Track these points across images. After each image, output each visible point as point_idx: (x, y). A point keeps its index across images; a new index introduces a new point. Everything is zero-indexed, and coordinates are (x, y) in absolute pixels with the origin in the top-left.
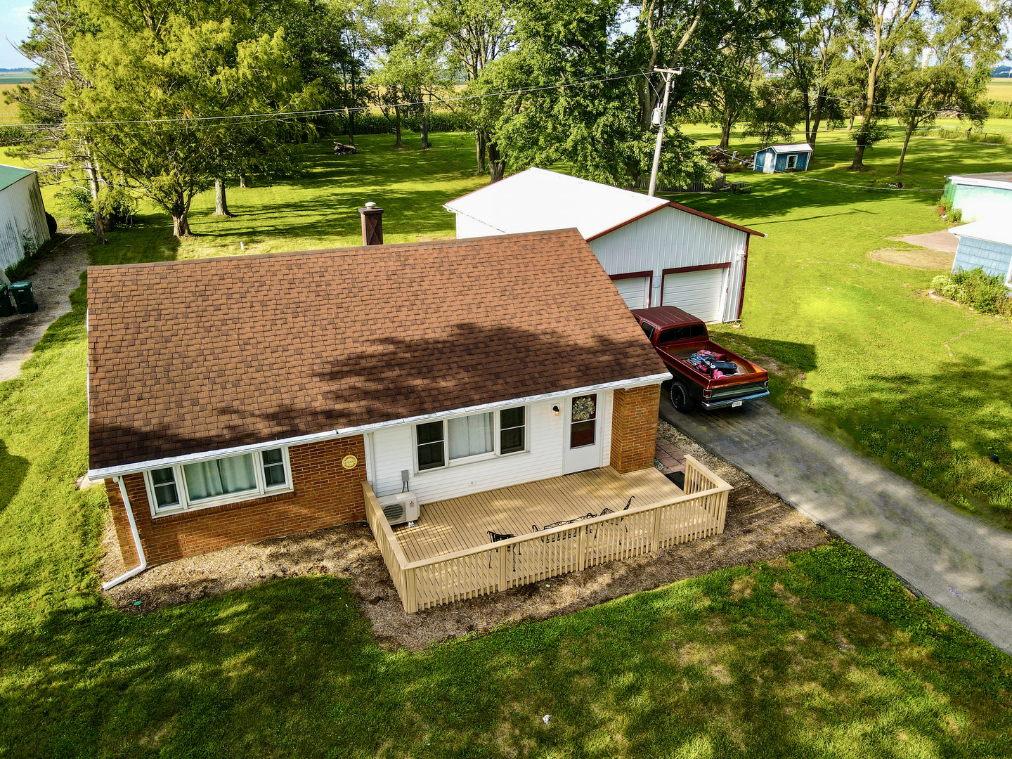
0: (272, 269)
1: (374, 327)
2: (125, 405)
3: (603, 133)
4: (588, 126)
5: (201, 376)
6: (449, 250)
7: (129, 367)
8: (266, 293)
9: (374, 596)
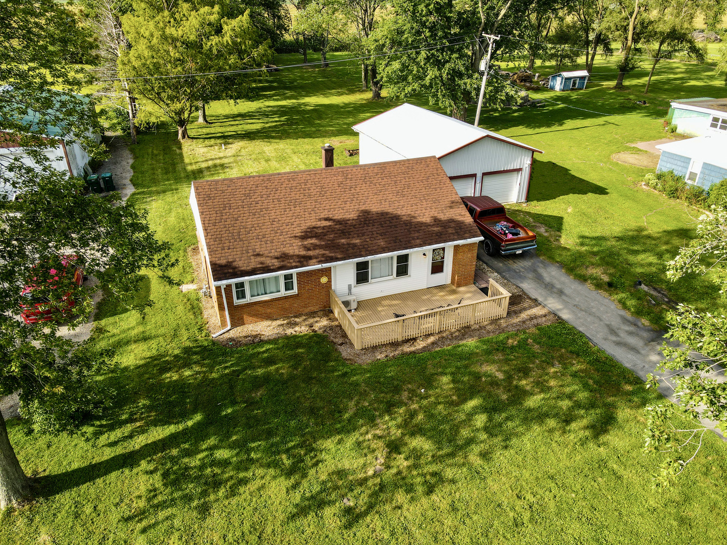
0: (280, 181)
1: (334, 213)
2: (223, 251)
3: (448, 74)
4: (439, 69)
5: (255, 238)
6: (369, 170)
7: (221, 233)
8: (279, 194)
9: (340, 342)
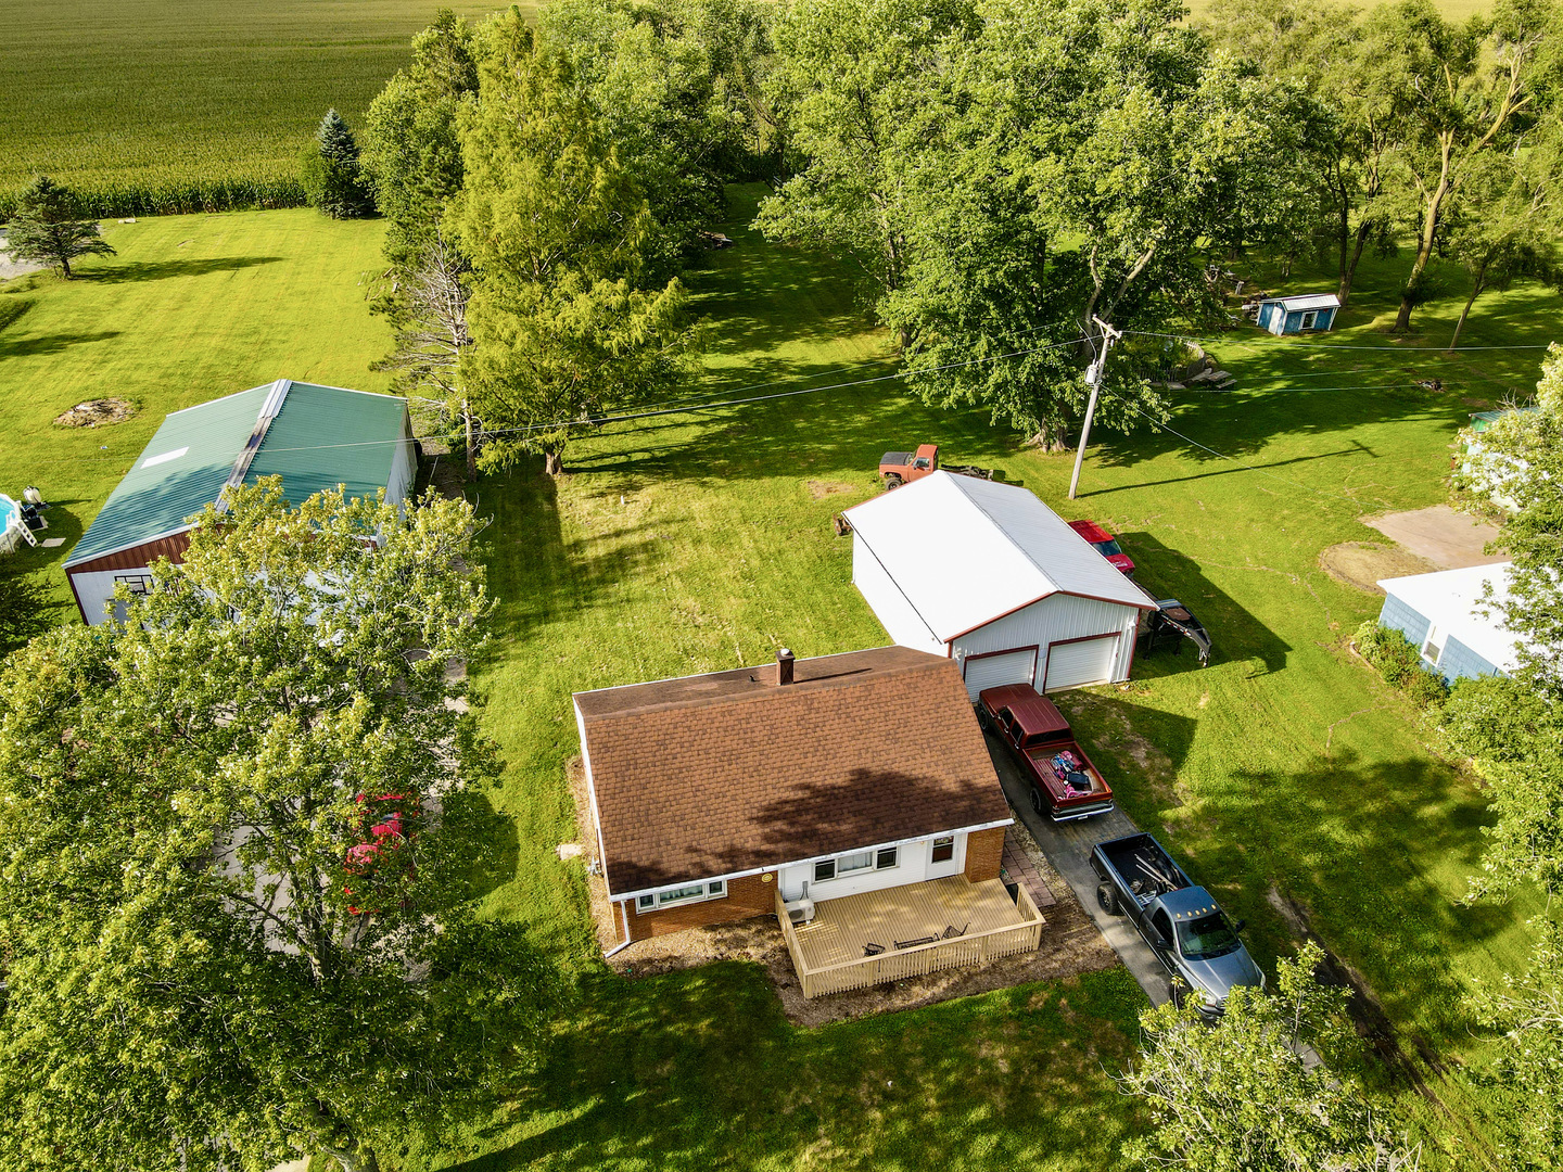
1: (787, 774)
2: (625, 844)
3: (1029, 375)
5: (670, 820)
7: (623, 811)
8: (707, 740)
9: (784, 982)
